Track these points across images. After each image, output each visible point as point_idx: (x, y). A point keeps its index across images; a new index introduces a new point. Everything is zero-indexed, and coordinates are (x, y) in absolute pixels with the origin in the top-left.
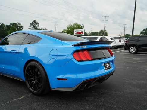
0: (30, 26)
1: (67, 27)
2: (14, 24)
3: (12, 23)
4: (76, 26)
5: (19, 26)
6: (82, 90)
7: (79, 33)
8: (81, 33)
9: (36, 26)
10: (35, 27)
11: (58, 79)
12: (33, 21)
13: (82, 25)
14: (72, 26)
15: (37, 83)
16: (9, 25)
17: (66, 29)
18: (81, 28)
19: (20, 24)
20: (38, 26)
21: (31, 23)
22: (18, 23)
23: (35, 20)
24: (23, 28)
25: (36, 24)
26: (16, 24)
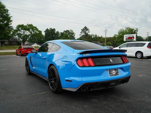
0: (81, 33)
1: (118, 32)
2: (67, 31)
3: (66, 30)
4: (128, 30)
5: (71, 33)
6: (84, 91)
7: (130, 38)
8: (131, 39)
9: (87, 32)
10: (85, 33)
11: (67, 80)
12: (84, 28)
13: (135, 29)
14: (124, 30)
15: (54, 83)
16: (63, 32)
17: (117, 34)
18: (134, 33)
19: (73, 31)
20: (89, 32)
21: (82, 30)
22: (71, 30)
23: (86, 27)
24: (75, 35)
25: (87, 30)
26: (69, 31)
